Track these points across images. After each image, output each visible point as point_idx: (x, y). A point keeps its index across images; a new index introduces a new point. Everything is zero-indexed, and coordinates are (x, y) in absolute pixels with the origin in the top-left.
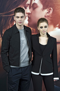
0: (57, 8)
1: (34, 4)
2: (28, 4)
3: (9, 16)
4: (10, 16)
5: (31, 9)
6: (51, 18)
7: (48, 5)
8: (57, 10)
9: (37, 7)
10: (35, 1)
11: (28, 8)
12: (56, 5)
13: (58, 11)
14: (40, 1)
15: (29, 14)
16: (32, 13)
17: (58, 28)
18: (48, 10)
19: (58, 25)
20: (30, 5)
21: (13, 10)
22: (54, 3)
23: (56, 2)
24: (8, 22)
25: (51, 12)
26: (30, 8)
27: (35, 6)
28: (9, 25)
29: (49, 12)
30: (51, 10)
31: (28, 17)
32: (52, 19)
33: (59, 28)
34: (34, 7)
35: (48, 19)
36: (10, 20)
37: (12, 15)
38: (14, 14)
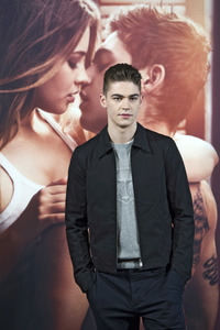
0: (179, 66)
1: (103, 51)
2: (82, 53)
3: (16, 93)
4: (20, 93)
5: (93, 69)
6: (160, 98)
7: (149, 56)
8: (179, 71)
9: (112, 62)
10: (103, 41)
11: (81, 65)
12: (177, 56)
13: (183, 74)
14: (121, 43)
15: (83, 85)
17: (183, 132)
18: (149, 74)
19: (182, 124)
20: (87, 55)
21: (29, 72)
22: (171, 50)
23: (175, 47)
24: (12, 114)
25: (161, 78)
26: (87, 66)
28: (16, 122)
29: (154, 78)
30: (160, 70)
31: (81, 94)
32: (162, 102)
33: (188, 134)
35: (150, 102)
36: (19, 107)
37: (27, 88)
38: (32, 86)
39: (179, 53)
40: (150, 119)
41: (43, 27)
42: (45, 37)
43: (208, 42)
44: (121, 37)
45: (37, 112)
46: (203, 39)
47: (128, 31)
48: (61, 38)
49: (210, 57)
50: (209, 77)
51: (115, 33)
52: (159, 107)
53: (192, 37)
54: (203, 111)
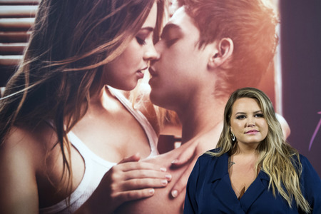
0: (248, 39)
1: (170, 26)
2: (150, 29)
3: (85, 71)
4: (90, 70)
5: (161, 44)
6: (230, 71)
7: (217, 30)
8: (248, 44)
9: (180, 36)
10: (171, 16)
11: (149, 41)
12: (245, 29)
13: (252, 47)
14: (188, 18)
15: (152, 61)
16: (165, 59)
18: (217, 47)
20: (155, 31)
21: (98, 49)
22: (239, 23)
23: (243, 20)
24: (82, 91)
25: (229, 52)
26: (155, 41)
27: (173, 35)
28: (86, 100)
29: (223, 52)
30: (229, 44)
31: (150, 70)
32: (232, 76)
34: (168, 36)
35: (219, 76)
36: (89, 84)
37: (96, 65)
38: (100, 64)
39: (247, 26)
40: (220, 93)
41: (110, 4)
42: (113, 14)
43: (275, 14)
44: (188, 12)
45: (107, 89)
46: (270, 11)
47: (195, 5)
48: (129, 14)
49: (277, 29)
50: (278, 49)
51: (182, 8)
52: (229, 81)
53: (259, 10)
54: (273, 83)
